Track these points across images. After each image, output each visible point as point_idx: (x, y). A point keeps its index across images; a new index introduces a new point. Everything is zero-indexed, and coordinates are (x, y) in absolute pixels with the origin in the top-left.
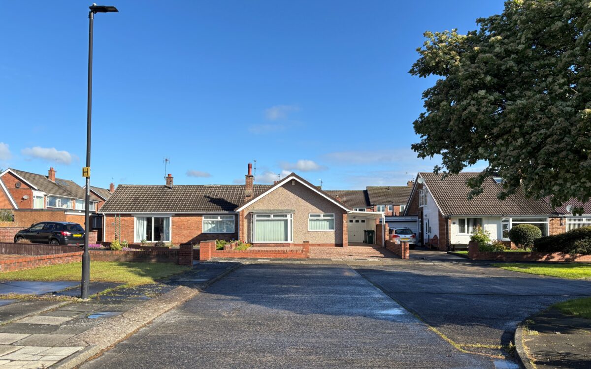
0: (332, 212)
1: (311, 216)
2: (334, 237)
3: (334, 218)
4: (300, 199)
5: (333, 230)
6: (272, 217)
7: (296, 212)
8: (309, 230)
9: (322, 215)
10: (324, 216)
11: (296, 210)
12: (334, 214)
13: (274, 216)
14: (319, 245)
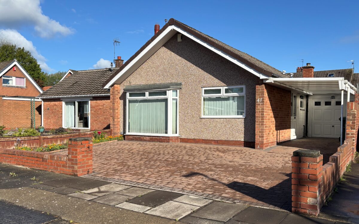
0: (241, 84)
1: (206, 92)
2: (243, 129)
3: (243, 94)
4: (189, 64)
5: (241, 116)
6: (147, 96)
7: (183, 87)
8: (203, 116)
9: (223, 89)
10: (227, 91)
11: (183, 83)
12: (244, 87)
13: (150, 94)
14: (217, 142)
